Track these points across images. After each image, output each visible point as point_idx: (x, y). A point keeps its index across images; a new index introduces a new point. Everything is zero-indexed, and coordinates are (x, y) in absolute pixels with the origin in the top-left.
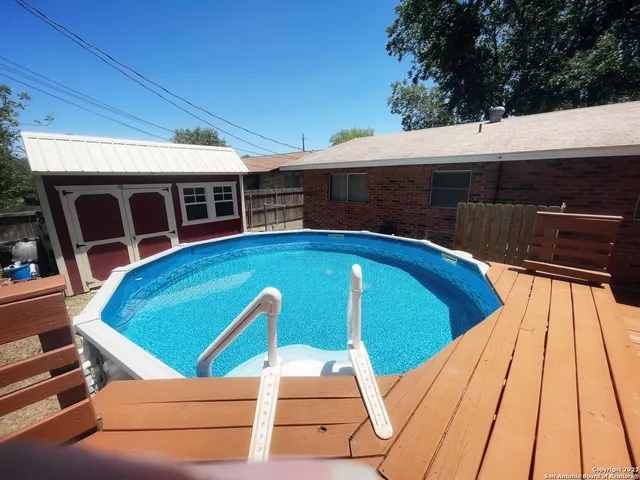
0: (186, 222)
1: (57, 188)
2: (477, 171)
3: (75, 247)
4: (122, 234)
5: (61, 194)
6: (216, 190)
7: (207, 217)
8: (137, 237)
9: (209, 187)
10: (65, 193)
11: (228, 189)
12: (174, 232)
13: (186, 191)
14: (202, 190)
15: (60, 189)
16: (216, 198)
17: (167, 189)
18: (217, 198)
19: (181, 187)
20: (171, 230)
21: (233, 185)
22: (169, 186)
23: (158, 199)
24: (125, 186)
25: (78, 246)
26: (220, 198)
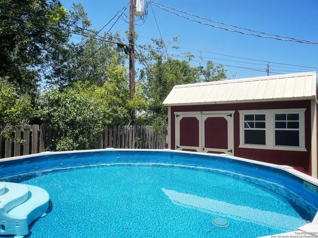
0: (242, 145)
1: (175, 113)
6: (278, 117)
7: (264, 143)
8: (206, 149)
9: (270, 116)
10: (177, 116)
11: (296, 117)
12: (231, 151)
13: (247, 117)
17: (231, 115)
18: (278, 125)
19: (242, 113)
20: (229, 149)
21: (301, 112)
23: (223, 122)
24: (204, 112)
25: (177, 147)
26: (283, 125)
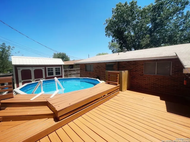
0: (47, 76)
1: (17, 68)
2: (114, 64)
3: (19, 81)
4: (31, 79)
5: (18, 69)
6: (56, 68)
7: (53, 75)
8: (35, 79)
9: (54, 68)
10: (19, 69)
13: (48, 69)
14: (52, 69)
15: (18, 68)
16: (56, 70)
19: (47, 68)
20: (44, 78)
21: (60, 67)
22: (44, 67)
23: (41, 71)
24: (33, 68)
25: (20, 81)
26: (57, 70)
